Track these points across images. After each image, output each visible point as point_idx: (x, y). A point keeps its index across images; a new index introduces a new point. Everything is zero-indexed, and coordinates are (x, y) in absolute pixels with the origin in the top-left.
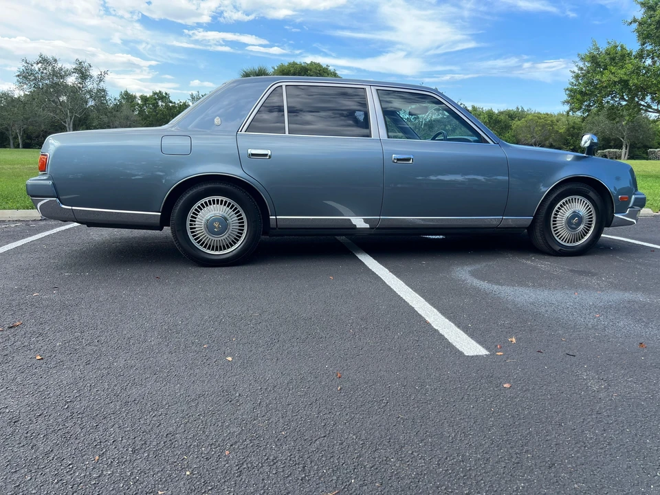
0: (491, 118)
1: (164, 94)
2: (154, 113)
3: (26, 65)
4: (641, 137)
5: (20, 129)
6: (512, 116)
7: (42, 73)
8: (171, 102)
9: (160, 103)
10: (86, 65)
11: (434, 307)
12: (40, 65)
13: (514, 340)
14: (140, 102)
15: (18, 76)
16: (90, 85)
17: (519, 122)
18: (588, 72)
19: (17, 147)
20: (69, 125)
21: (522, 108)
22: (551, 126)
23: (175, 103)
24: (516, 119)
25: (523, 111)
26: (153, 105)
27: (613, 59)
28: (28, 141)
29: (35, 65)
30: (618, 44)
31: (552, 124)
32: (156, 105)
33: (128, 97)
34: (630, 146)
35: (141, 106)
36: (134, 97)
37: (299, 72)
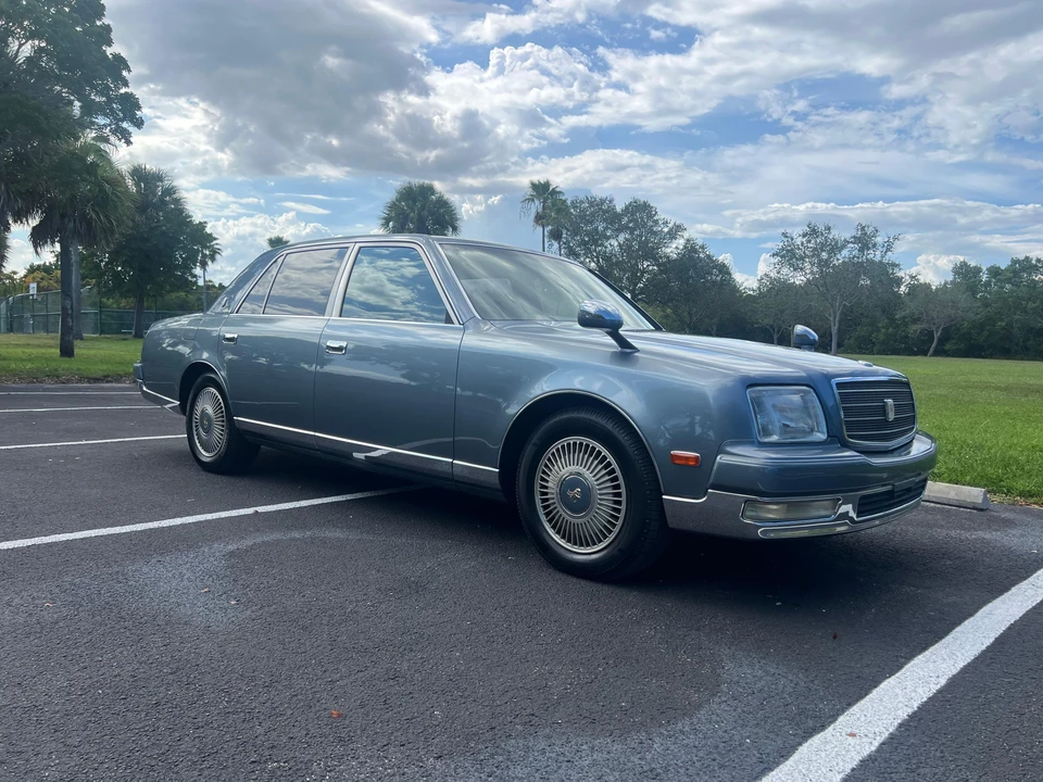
1: (1034, 262)
10: (871, 229)
14: (985, 277)
35: (988, 284)
36: (978, 270)
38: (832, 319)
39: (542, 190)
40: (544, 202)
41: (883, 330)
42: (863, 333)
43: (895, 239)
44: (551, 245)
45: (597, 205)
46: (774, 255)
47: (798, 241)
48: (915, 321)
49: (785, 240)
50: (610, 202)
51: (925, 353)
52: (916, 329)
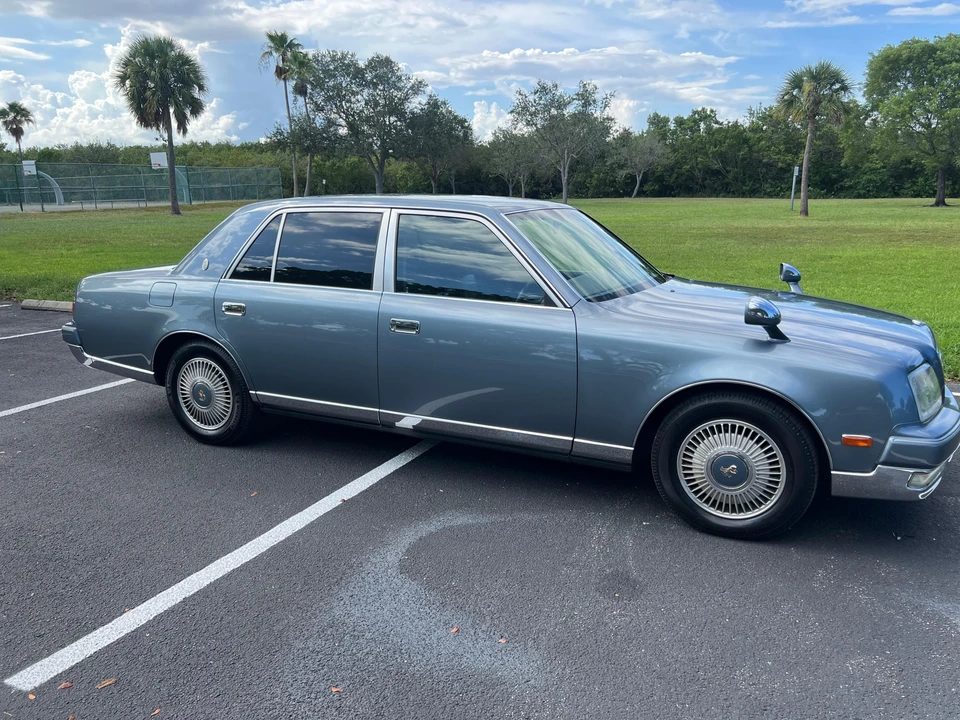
1: (708, 112)
8: (717, 122)
9: (701, 126)
14: (672, 126)
20: (564, 169)
23: (721, 123)
32: (695, 129)
33: (658, 122)
35: (674, 132)
36: (666, 120)
37: (918, 56)
38: (562, 170)
39: (280, 42)
40: (284, 54)
41: (596, 176)
42: (579, 179)
43: (612, 95)
44: (295, 100)
45: (340, 59)
46: (512, 112)
47: (531, 98)
48: (621, 167)
49: (520, 97)
50: (352, 56)
51: (628, 194)
52: (622, 174)
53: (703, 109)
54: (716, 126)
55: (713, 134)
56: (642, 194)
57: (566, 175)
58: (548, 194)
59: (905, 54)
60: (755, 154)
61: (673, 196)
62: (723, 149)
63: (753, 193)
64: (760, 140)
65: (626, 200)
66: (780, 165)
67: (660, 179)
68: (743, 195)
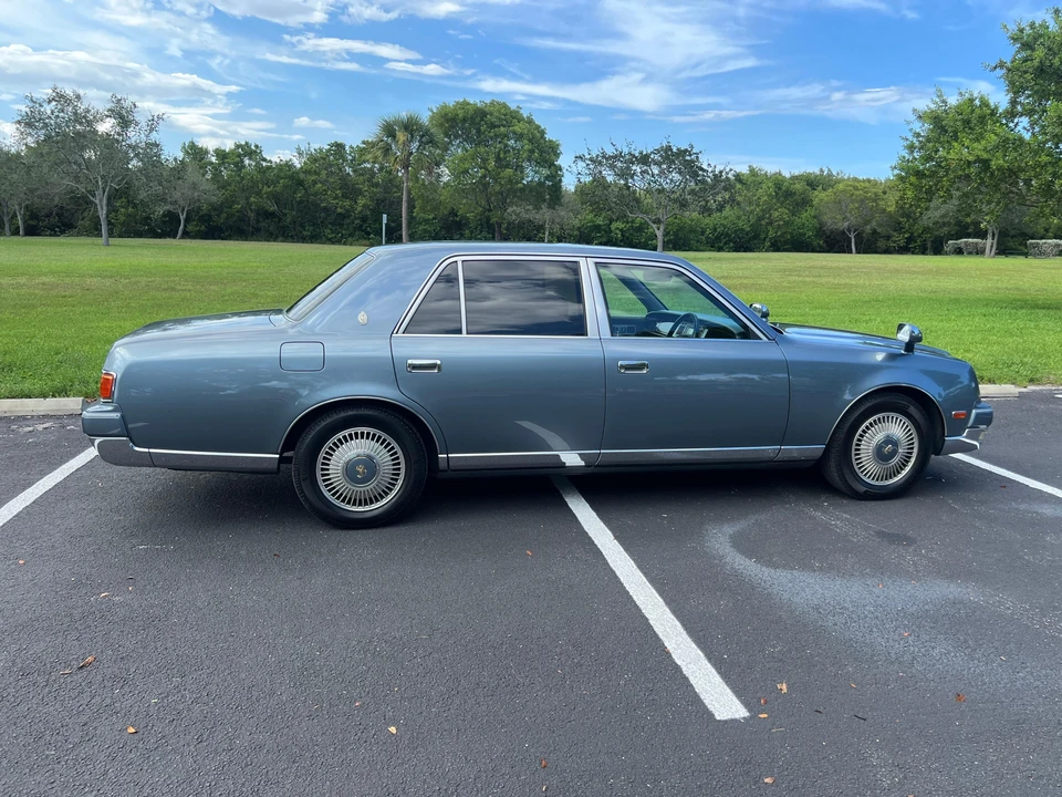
0: (780, 189)
1: (253, 147)
2: (237, 178)
3: (31, 104)
4: (1017, 221)
5: (20, 204)
6: (812, 182)
7: (58, 116)
8: (265, 160)
9: (247, 162)
10: (127, 104)
11: (677, 617)
12: (54, 103)
13: (784, 687)
14: (214, 159)
15: (19, 122)
16: (134, 136)
17: (823, 195)
18: (929, 140)
19: (16, 232)
20: (101, 201)
21: (829, 170)
22: (875, 201)
23: (270, 161)
24: (820, 188)
25: (830, 175)
26: (236, 164)
27: (967, 122)
28: (31, 222)
29: (45, 105)
30: (975, 95)
31: (876, 198)
32: (240, 166)
33: (196, 153)
34: (1000, 233)
35: (217, 166)
36: (205, 151)
37: (472, 118)
38: (97, 202)
48: (158, 202)
51: (174, 236)
52: (160, 210)
53: (247, 143)
54: (264, 164)
55: (264, 172)
56: (186, 235)
57: (105, 208)
58: (53, 230)
59: (461, 114)
60: (312, 197)
61: (223, 239)
62: (278, 189)
63: (314, 238)
64: (315, 183)
65: (169, 241)
66: (339, 210)
67: (205, 219)
68: (303, 240)
